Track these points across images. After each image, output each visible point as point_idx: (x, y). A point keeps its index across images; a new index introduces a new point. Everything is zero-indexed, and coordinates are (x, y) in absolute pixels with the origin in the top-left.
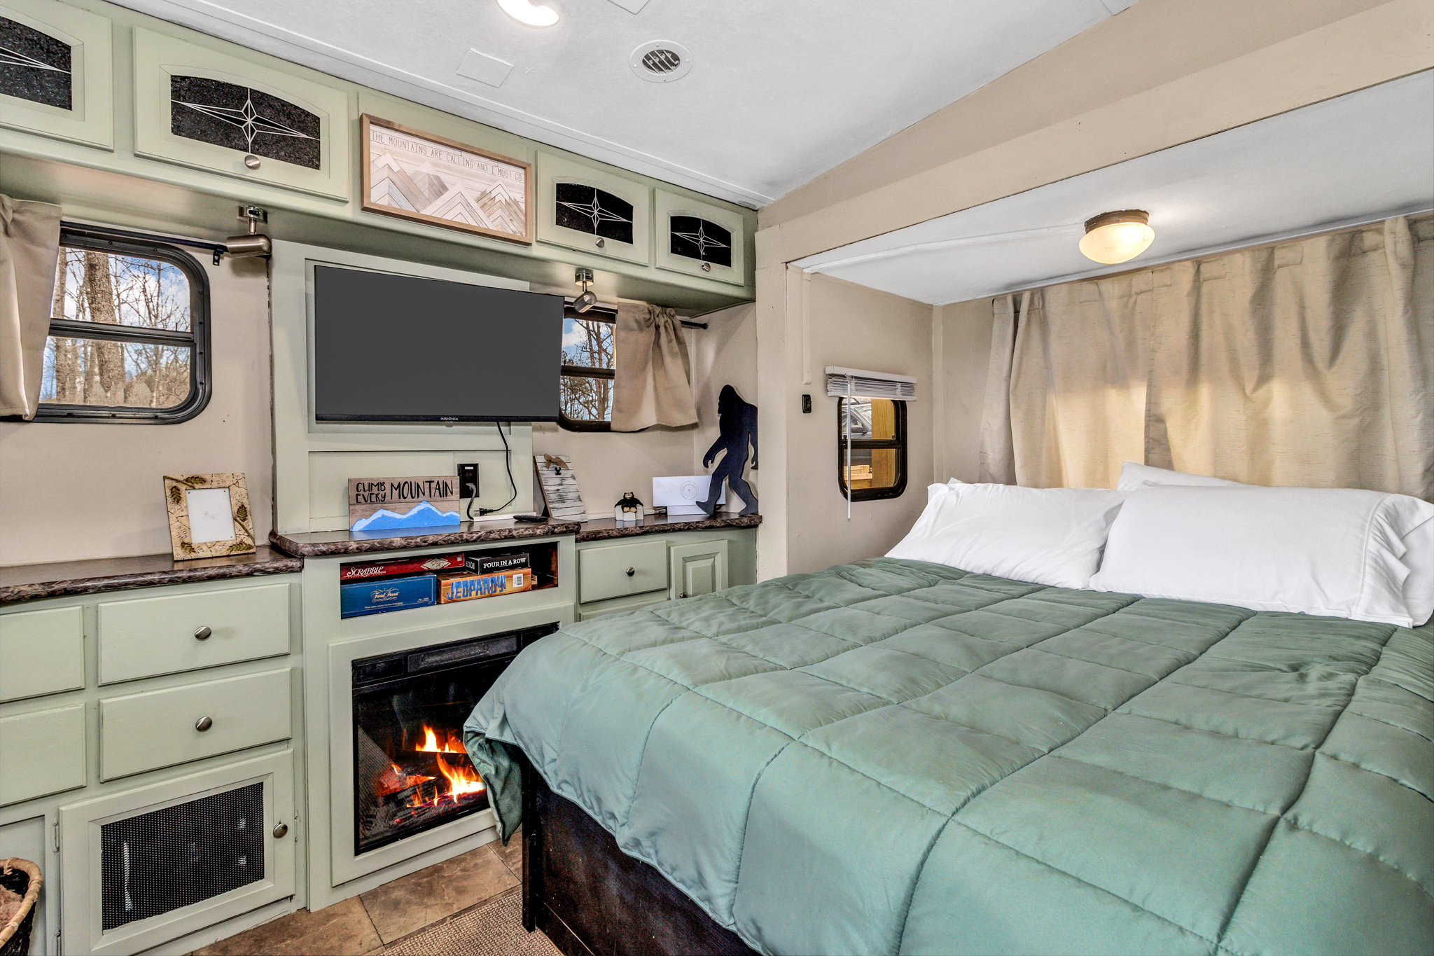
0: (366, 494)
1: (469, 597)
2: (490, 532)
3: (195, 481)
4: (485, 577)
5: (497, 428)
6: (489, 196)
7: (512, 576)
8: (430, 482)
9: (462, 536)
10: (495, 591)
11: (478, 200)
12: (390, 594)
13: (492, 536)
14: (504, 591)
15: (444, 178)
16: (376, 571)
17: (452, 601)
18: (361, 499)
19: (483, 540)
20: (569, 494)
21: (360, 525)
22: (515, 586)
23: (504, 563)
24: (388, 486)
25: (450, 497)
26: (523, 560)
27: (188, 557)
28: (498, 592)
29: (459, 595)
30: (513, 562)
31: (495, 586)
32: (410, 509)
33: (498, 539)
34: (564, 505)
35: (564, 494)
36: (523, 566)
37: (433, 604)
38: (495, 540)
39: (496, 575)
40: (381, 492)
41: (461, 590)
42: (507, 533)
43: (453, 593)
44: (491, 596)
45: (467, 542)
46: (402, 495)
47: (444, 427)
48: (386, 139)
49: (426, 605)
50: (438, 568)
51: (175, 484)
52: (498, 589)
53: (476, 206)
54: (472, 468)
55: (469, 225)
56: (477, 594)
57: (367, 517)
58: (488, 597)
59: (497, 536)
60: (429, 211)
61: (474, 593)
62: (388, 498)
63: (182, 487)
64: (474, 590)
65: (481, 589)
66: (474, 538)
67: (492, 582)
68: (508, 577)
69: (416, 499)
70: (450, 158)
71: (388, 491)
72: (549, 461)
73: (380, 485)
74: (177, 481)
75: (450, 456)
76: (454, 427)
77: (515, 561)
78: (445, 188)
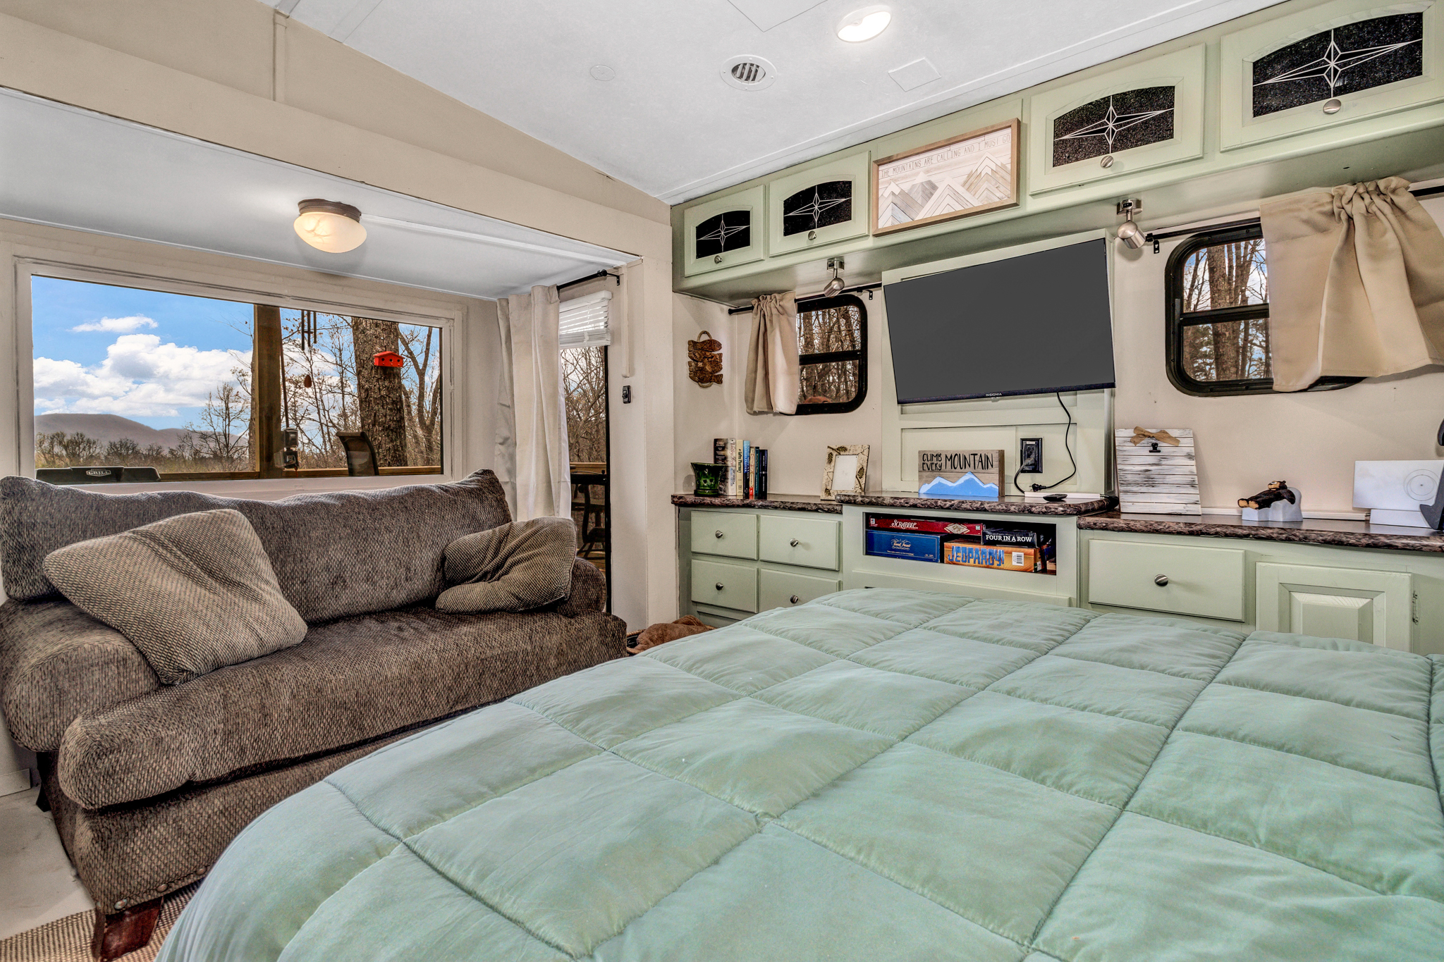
0: (929, 463)
1: (967, 563)
2: (963, 502)
3: (842, 450)
4: (987, 549)
5: (1057, 398)
6: (975, 175)
7: (1011, 553)
8: (975, 455)
9: (936, 502)
10: (993, 564)
11: (963, 185)
12: (904, 545)
13: (964, 506)
14: (1002, 566)
15: (933, 179)
16: (911, 526)
17: (951, 562)
18: (925, 467)
19: (956, 509)
20: (1168, 477)
21: (926, 488)
22: (1014, 563)
23: (1007, 538)
24: (943, 457)
25: (991, 470)
26: (1029, 539)
27: (827, 498)
28: (995, 565)
29: (958, 559)
30: (1016, 539)
31: (993, 558)
32: (959, 478)
33: (969, 510)
34: (1152, 490)
35: (1156, 477)
36: (1030, 545)
37: (936, 561)
38: (966, 510)
39: (994, 549)
40: (939, 463)
41: (960, 554)
42: (978, 505)
43: (953, 556)
44: (988, 567)
45: (942, 508)
46: (953, 466)
47: (990, 402)
48: (891, 172)
49: (931, 560)
50: (959, 533)
51: (831, 451)
52: (996, 563)
53: (961, 190)
54: (1034, 443)
55: (956, 212)
56: (975, 562)
57: (929, 482)
58: (985, 567)
59: (968, 507)
60: (922, 215)
61: (972, 560)
62: (943, 468)
63: (835, 453)
64: (972, 557)
65: (979, 558)
66: (947, 506)
67: (990, 554)
68: (1006, 553)
69: (963, 469)
70: (939, 158)
71: (943, 461)
72: (1141, 435)
73: (939, 455)
74: (833, 449)
75: (1012, 432)
76: (1000, 402)
77: (1019, 539)
78: (934, 188)
